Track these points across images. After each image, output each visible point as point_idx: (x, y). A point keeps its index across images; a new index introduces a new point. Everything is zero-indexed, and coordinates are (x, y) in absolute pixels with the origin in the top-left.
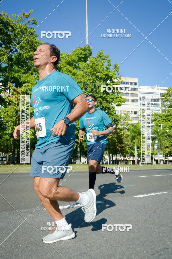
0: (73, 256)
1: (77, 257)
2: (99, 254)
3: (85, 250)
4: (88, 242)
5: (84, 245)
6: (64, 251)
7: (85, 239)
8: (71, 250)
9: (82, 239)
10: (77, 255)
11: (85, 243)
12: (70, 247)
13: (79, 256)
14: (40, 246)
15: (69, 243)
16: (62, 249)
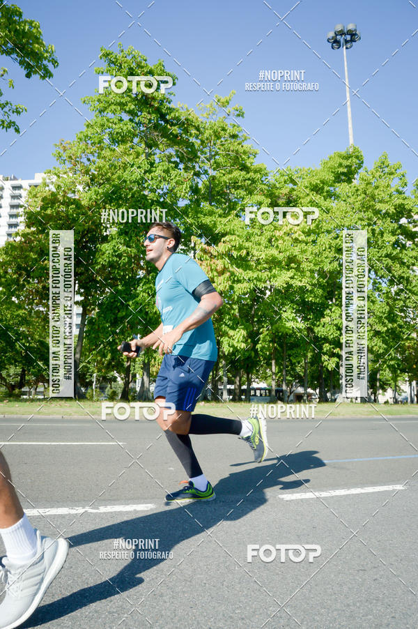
0: (351, 601)
1: (360, 606)
2: (412, 605)
3: (377, 591)
4: (382, 575)
5: (374, 580)
6: (331, 590)
7: (375, 567)
8: (345, 589)
9: (369, 566)
10: (361, 601)
11: (376, 577)
12: (344, 583)
13: (366, 604)
14: (278, 574)
15: (340, 573)
16: (324, 583)
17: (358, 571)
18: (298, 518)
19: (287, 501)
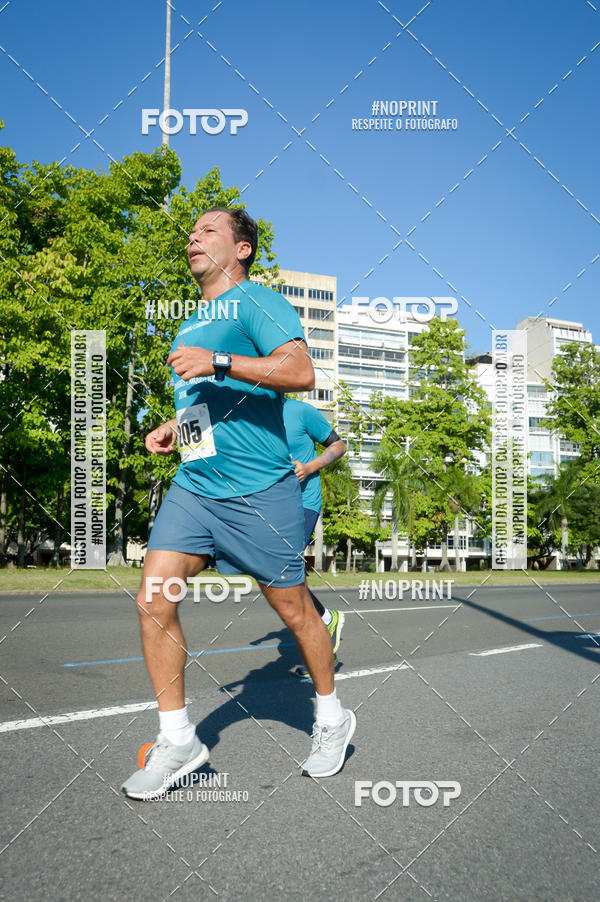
0: (69, 893)
1: (82, 897)
2: (162, 883)
3: (114, 869)
5: (112, 853)
6: (38, 880)
7: (118, 832)
8: (62, 873)
10: (84, 890)
13: (92, 893)
16: (28, 871)
17: (90, 841)
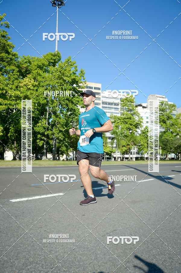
3: (45, 235)
4: (48, 228)
9: (43, 226)
11: (45, 230)
12: (32, 233)
14: (4, 233)
17: (39, 228)
18: (17, 209)
19: (13, 202)
